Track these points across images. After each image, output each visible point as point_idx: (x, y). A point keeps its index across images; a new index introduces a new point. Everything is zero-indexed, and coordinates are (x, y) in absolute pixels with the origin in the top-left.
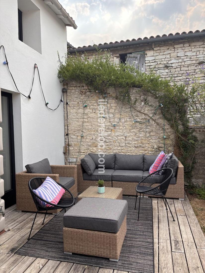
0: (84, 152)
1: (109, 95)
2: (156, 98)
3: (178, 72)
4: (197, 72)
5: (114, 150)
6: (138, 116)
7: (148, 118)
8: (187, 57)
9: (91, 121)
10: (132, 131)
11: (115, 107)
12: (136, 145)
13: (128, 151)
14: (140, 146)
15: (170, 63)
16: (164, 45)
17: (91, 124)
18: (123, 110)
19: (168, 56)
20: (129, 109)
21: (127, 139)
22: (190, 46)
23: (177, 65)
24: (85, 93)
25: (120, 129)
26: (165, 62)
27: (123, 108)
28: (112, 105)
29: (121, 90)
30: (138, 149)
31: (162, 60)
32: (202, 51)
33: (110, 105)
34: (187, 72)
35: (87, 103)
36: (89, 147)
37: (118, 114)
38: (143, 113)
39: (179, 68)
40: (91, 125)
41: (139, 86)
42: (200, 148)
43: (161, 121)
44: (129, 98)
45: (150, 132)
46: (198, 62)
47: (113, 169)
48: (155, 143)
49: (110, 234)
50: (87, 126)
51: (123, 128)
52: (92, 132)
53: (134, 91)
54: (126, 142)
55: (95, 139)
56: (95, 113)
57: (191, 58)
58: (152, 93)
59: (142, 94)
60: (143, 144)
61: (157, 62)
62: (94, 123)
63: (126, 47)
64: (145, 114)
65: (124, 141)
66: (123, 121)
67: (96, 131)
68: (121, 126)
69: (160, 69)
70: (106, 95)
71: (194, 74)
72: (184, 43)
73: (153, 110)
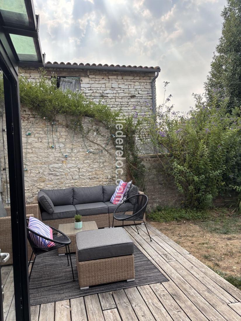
0: (28, 190)
1: (58, 123)
2: (108, 128)
3: (113, 103)
4: (129, 104)
5: (66, 184)
6: (91, 147)
7: (101, 148)
8: (120, 89)
9: (37, 151)
10: (86, 162)
11: (66, 136)
12: (90, 177)
13: (82, 184)
14: (95, 177)
15: (106, 93)
16: (98, 74)
17: (36, 155)
18: (75, 139)
19: (103, 86)
20: (82, 139)
21: (80, 171)
22: (122, 79)
23: (112, 95)
24: (28, 119)
25: (72, 160)
26: (101, 92)
27: (75, 138)
28: (62, 134)
29: (71, 118)
30: (92, 181)
31: (98, 89)
32: (133, 86)
33: (60, 134)
34: (121, 103)
35: (30, 131)
36: (35, 183)
37: (69, 144)
38: (96, 143)
39: (114, 99)
40: (36, 157)
41: (92, 116)
42: (148, 176)
43: (113, 151)
44: (81, 127)
45: (103, 163)
46: (130, 95)
47: (71, 205)
48: (108, 173)
49: (128, 257)
50: (31, 157)
51: (76, 158)
52: (38, 165)
53: (86, 120)
54: (80, 174)
55: (43, 173)
56: (41, 142)
57: (124, 91)
58: (104, 124)
59: (94, 123)
60: (97, 175)
61: (93, 90)
62: (41, 154)
63: (60, 69)
64: (98, 144)
65: (77, 173)
66: (76, 151)
67: (43, 164)
68: (73, 157)
69: (97, 97)
70: (55, 123)
71: (127, 106)
72: (117, 75)
73: (105, 140)
